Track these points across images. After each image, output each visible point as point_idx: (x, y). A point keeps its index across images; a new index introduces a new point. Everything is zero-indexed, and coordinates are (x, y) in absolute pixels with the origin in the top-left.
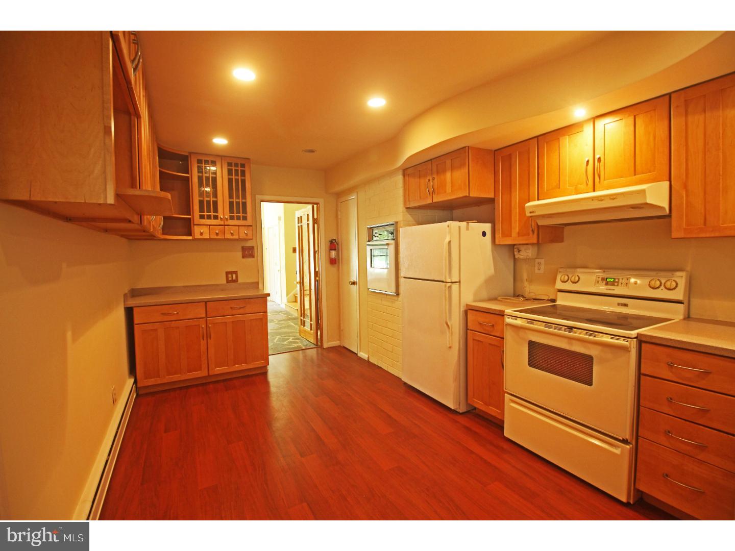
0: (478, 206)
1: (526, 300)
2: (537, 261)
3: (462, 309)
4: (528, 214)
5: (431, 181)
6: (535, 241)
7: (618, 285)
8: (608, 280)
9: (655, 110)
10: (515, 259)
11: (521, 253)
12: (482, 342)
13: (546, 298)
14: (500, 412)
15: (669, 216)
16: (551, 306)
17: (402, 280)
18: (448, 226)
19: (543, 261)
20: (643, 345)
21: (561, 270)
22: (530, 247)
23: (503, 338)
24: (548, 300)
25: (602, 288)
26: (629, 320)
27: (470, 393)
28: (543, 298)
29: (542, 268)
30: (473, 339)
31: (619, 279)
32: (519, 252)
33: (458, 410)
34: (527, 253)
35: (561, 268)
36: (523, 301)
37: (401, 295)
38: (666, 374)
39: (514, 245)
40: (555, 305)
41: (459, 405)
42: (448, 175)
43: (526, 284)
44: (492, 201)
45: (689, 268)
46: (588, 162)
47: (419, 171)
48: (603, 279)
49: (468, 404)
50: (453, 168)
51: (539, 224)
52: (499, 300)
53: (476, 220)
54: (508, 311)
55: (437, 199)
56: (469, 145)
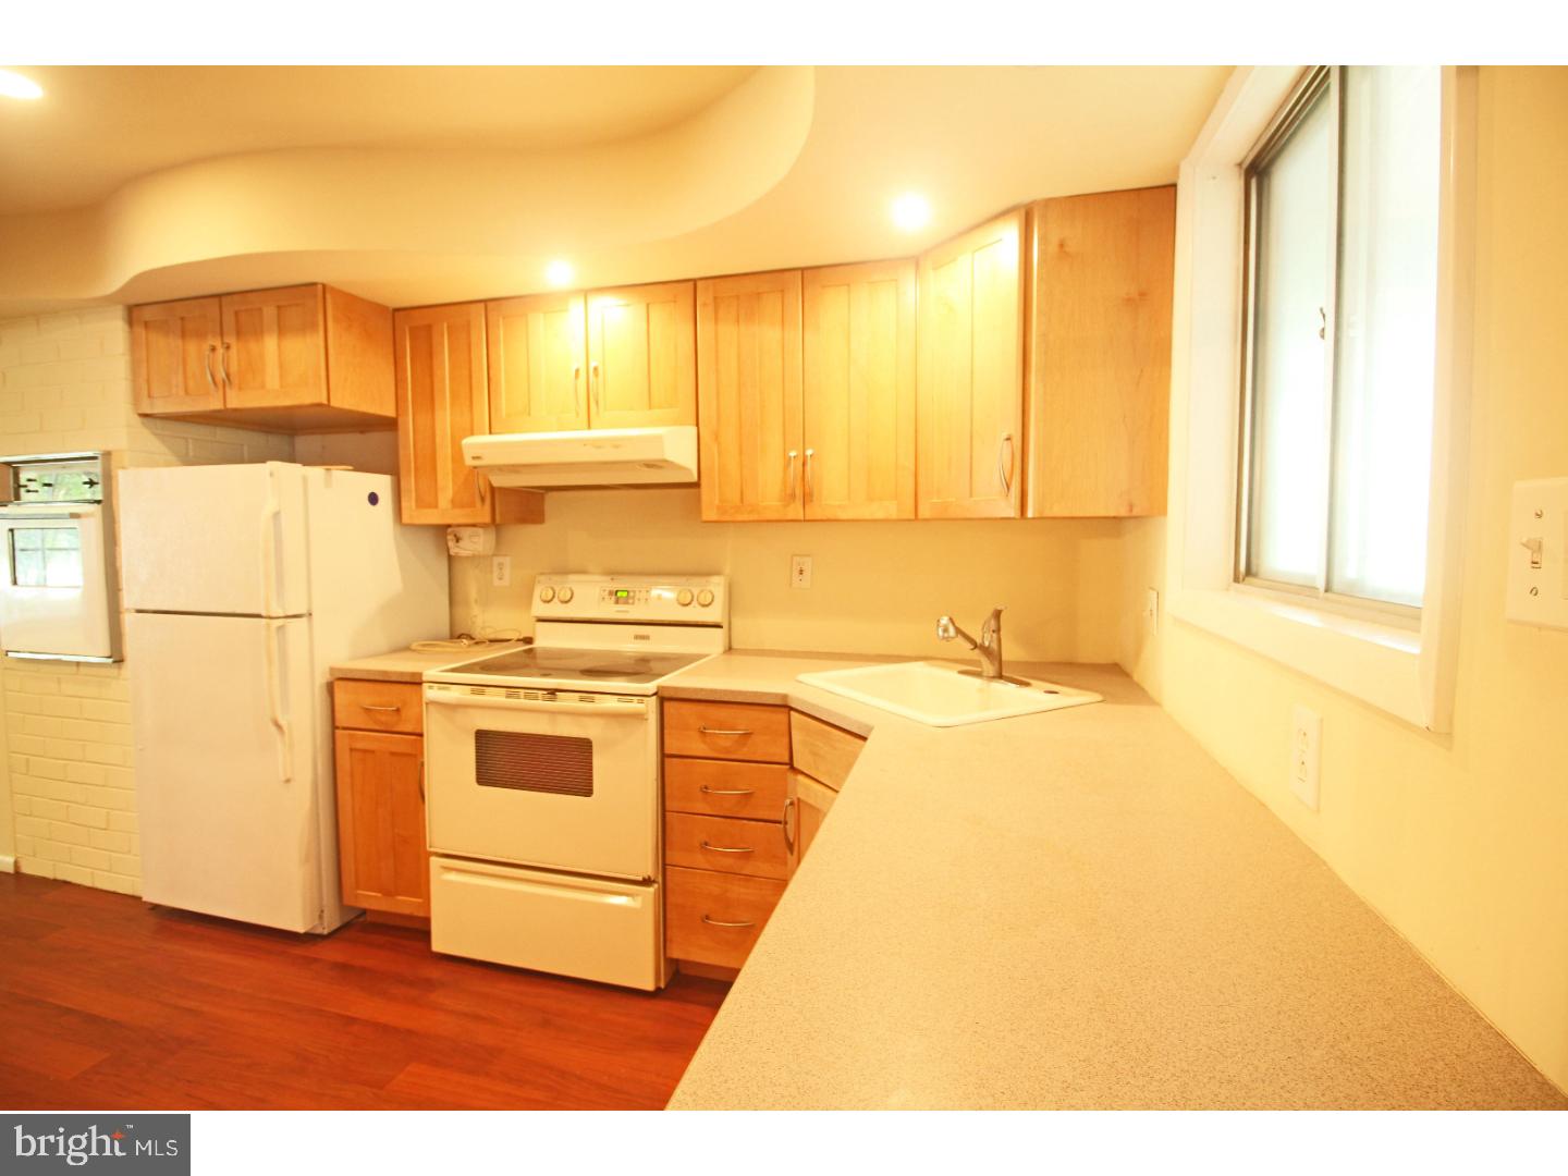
0: (362, 432)
1: (477, 643)
2: (496, 560)
3: (321, 679)
4: (469, 462)
5: (220, 351)
6: (487, 519)
7: (633, 603)
8: (619, 594)
9: (675, 302)
10: (450, 558)
11: (461, 544)
12: (373, 752)
13: (515, 636)
14: (420, 900)
15: (696, 485)
16: (525, 651)
17: (129, 620)
18: (271, 475)
19: (507, 561)
20: (667, 704)
21: (542, 578)
22: (480, 531)
23: (421, 735)
24: (519, 640)
25: (611, 611)
26: (652, 664)
27: (348, 880)
28: (508, 638)
29: (506, 573)
30: (351, 750)
31: (634, 592)
32: (458, 541)
33: (319, 931)
34: (474, 544)
35: (542, 574)
36: (469, 646)
37: (128, 664)
38: (698, 747)
39: (449, 526)
40: (531, 650)
41: (321, 917)
42: (270, 343)
43: (476, 610)
44: (390, 424)
45: (727, 570)
46: (577, 371)
47: (182, 319)
48: (611, 593)
49: (342, 906)
50: (282, 331)
51: (495, 484)
52: (414, 651)
53: (351, 465)
54: (431, 673)
55: (237, 400)
56: (325, 281)
